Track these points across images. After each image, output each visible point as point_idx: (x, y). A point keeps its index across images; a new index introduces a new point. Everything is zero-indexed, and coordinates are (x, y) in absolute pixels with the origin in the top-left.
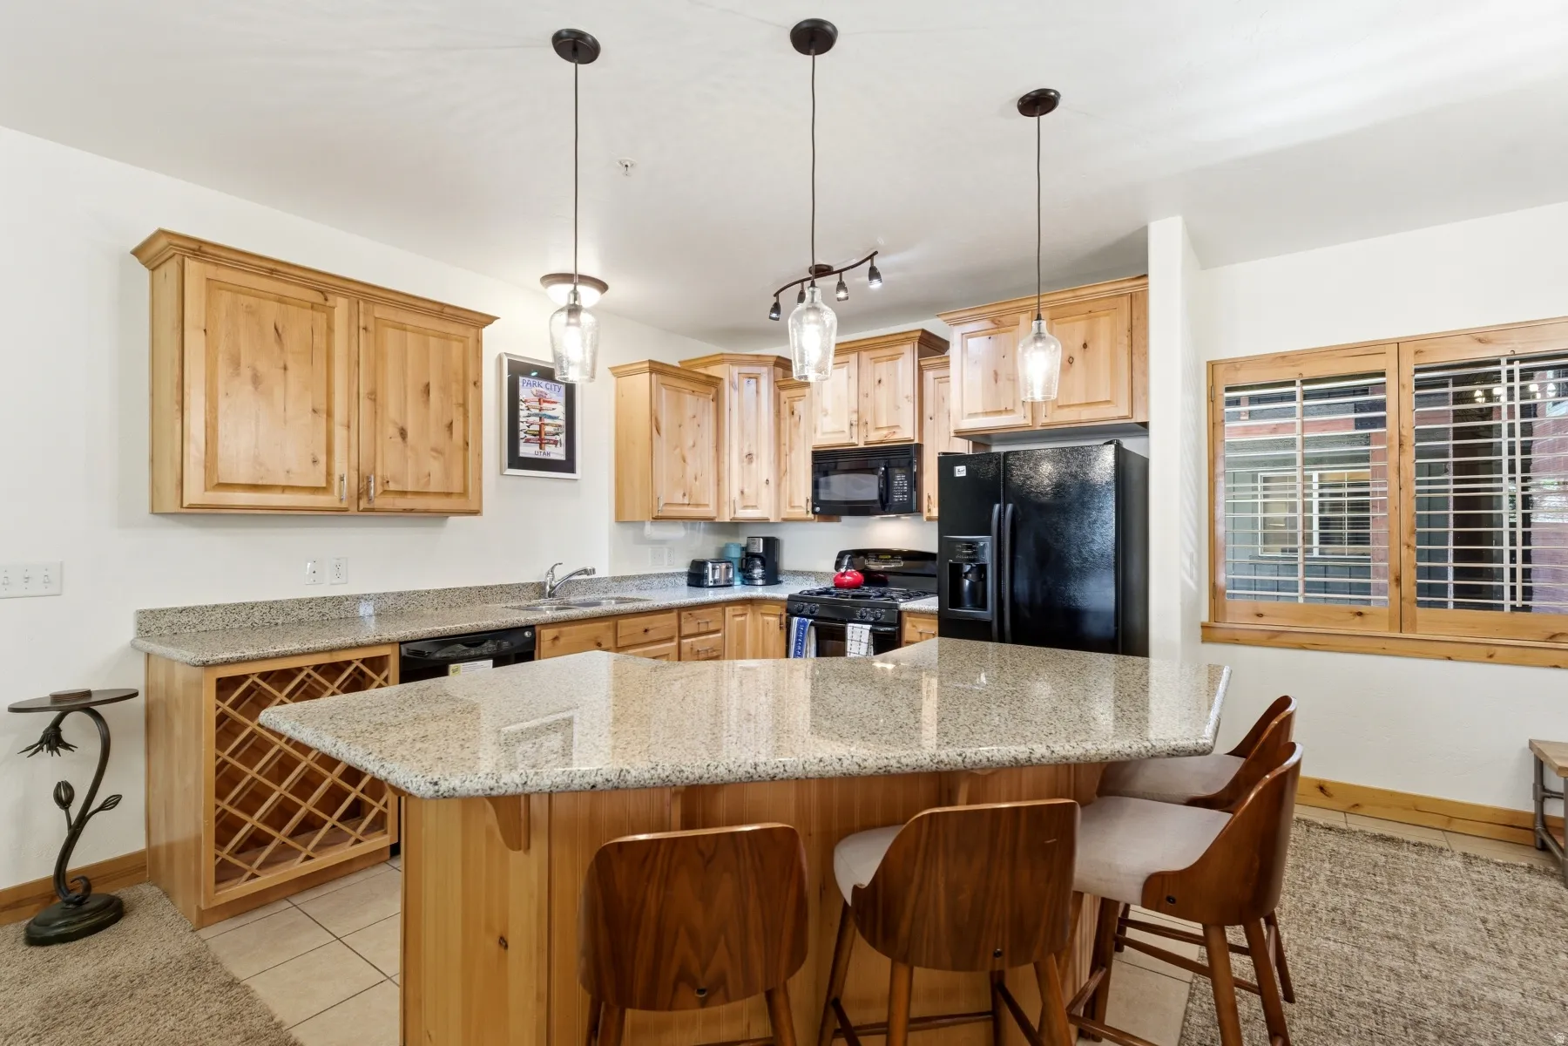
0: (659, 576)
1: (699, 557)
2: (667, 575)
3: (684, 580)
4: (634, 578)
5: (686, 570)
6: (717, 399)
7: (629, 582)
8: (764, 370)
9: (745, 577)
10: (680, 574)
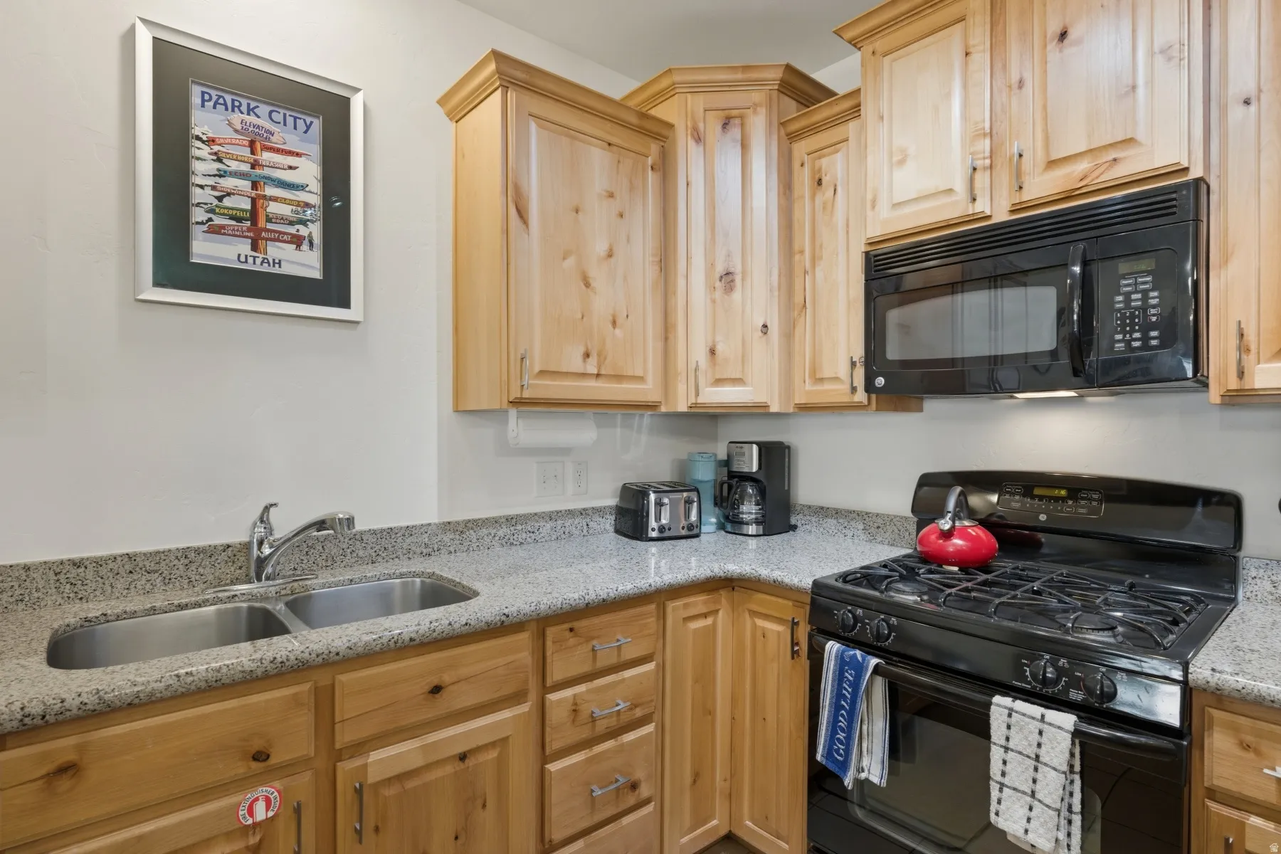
0: (551, 516)
2: (570, 513)
3: (609, 522)
4: (495, 522)
5: (612, 501)
6: (665, 167)
7: (485, 531)
8: (757, 96)
9: (727, 518)
10: (599, 511)
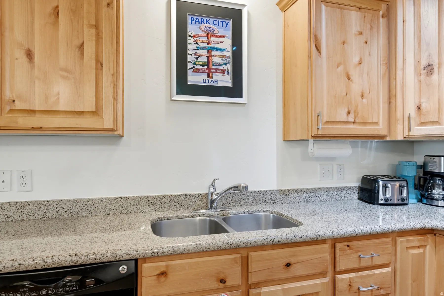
0: (327, 190)
1: (369, 173)
2: (336, 189)
3: (355, 194)
4: (301, 191)
5: (356, 184)
7: (296, 195)
9: (422, 196)
10: (350, 188)
